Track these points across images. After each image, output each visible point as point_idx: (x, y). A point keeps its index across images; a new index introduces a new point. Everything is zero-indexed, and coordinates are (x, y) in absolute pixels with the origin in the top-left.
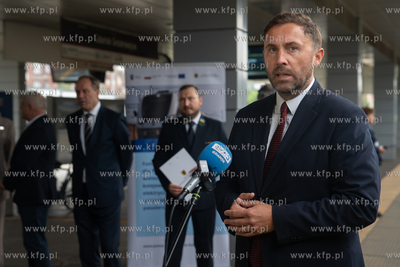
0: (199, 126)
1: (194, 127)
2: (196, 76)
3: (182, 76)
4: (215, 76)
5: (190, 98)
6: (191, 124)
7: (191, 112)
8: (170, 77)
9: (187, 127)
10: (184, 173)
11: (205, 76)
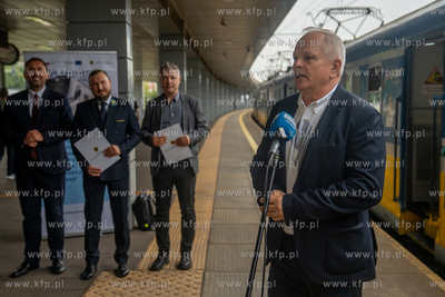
0: (110, 106)
1: (106, 107)
2: (91, 63)
3: (78, 63)
4: (108, 63)
5: (102, 82)
6: (103, 104)
7: (105, 94)
8: (68, 63)
9: (100, 107)
10: (96, 149)
11: (99, 63)
